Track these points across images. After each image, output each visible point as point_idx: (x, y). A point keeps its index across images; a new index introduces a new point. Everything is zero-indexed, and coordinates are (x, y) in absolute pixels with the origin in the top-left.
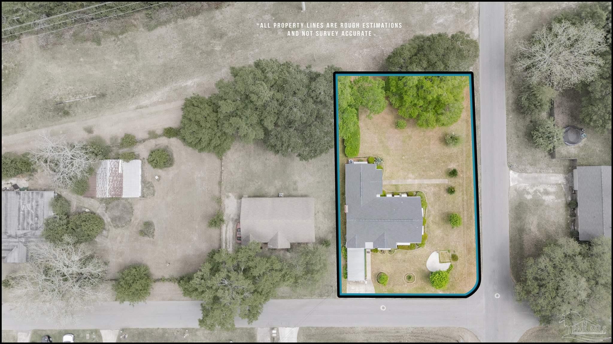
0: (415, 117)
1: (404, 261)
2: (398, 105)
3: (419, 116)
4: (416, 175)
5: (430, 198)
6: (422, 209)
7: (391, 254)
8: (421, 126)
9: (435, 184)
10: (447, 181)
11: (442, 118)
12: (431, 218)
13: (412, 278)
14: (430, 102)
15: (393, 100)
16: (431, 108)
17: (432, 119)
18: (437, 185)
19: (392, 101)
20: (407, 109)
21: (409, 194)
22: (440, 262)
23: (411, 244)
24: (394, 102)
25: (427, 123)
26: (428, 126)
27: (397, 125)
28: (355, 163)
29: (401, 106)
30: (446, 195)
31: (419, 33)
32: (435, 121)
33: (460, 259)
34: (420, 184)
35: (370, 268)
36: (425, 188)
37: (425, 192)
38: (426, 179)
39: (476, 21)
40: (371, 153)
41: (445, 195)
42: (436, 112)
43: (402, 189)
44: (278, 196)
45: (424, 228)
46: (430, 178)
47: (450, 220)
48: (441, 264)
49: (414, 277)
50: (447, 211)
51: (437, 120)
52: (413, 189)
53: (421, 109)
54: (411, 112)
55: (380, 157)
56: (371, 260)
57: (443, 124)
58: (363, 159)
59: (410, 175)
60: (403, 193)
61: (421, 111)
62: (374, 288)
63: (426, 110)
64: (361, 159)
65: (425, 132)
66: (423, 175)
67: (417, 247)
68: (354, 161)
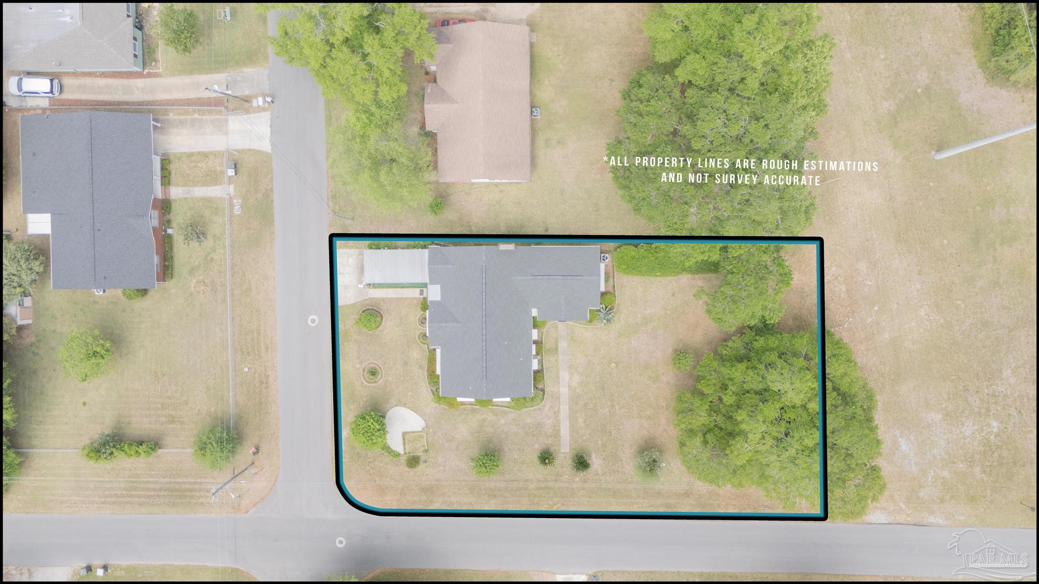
0: (699, 387)
1: (406, 364)
2: (724, 352)
3: (702, 394)
4: (577, 390)
5: (530, 415)
6: (508, 399)
7: (419, 338)
8: (679, 399)
9: (559, 426)
10: (565, 451)
11: (698, 440)
12: (491, 417)
13: (371, 377)
14: (731, 418)
15: (736, 344)
16: (718, 419)
17: (694, 421)
18: (558, 432)
19: (734, 341)
20: (715, 371)
21: (540, 374)
22: (404, 434)
23: (438, 376)
24: (730, 344)
25: (684, 411)
26: (679, 413)
27: (680, 353)
28: (602, 266)
29: (723, 360)
30: (538, 448)
31: (880, 400)
32: (689, 427)
33: (412, 472)
34: (559, 398)
35: (390, 296)
36: (551, 407)
37: (544, 406)
38: (570, 409)
39: (901, 518)
40: (622, 300)
41: (536, 446)
42: (710, 430)
43: (549, 361)
44: (532, 107)
45: (471, 404)
46: (572, 417)
47: (487, 455)
48: (401, 434)
49: (376, 382)
50: (506, 449)
51: (691, 432)
52: (548, 383)
53: (716, 400)
54: (709, 380)
55: (615, 319)
56: (406, 299)
57: (682, 444)
58: (611, 282)
59: (577, 379)
60: (541, 363)
61: (710, 399)
62: (352, 302)
63: (713, 410)
64: (611, 279)
65: (667, 409)
66: (577, 403)
67: (434, 389)
68: (606, 266)
